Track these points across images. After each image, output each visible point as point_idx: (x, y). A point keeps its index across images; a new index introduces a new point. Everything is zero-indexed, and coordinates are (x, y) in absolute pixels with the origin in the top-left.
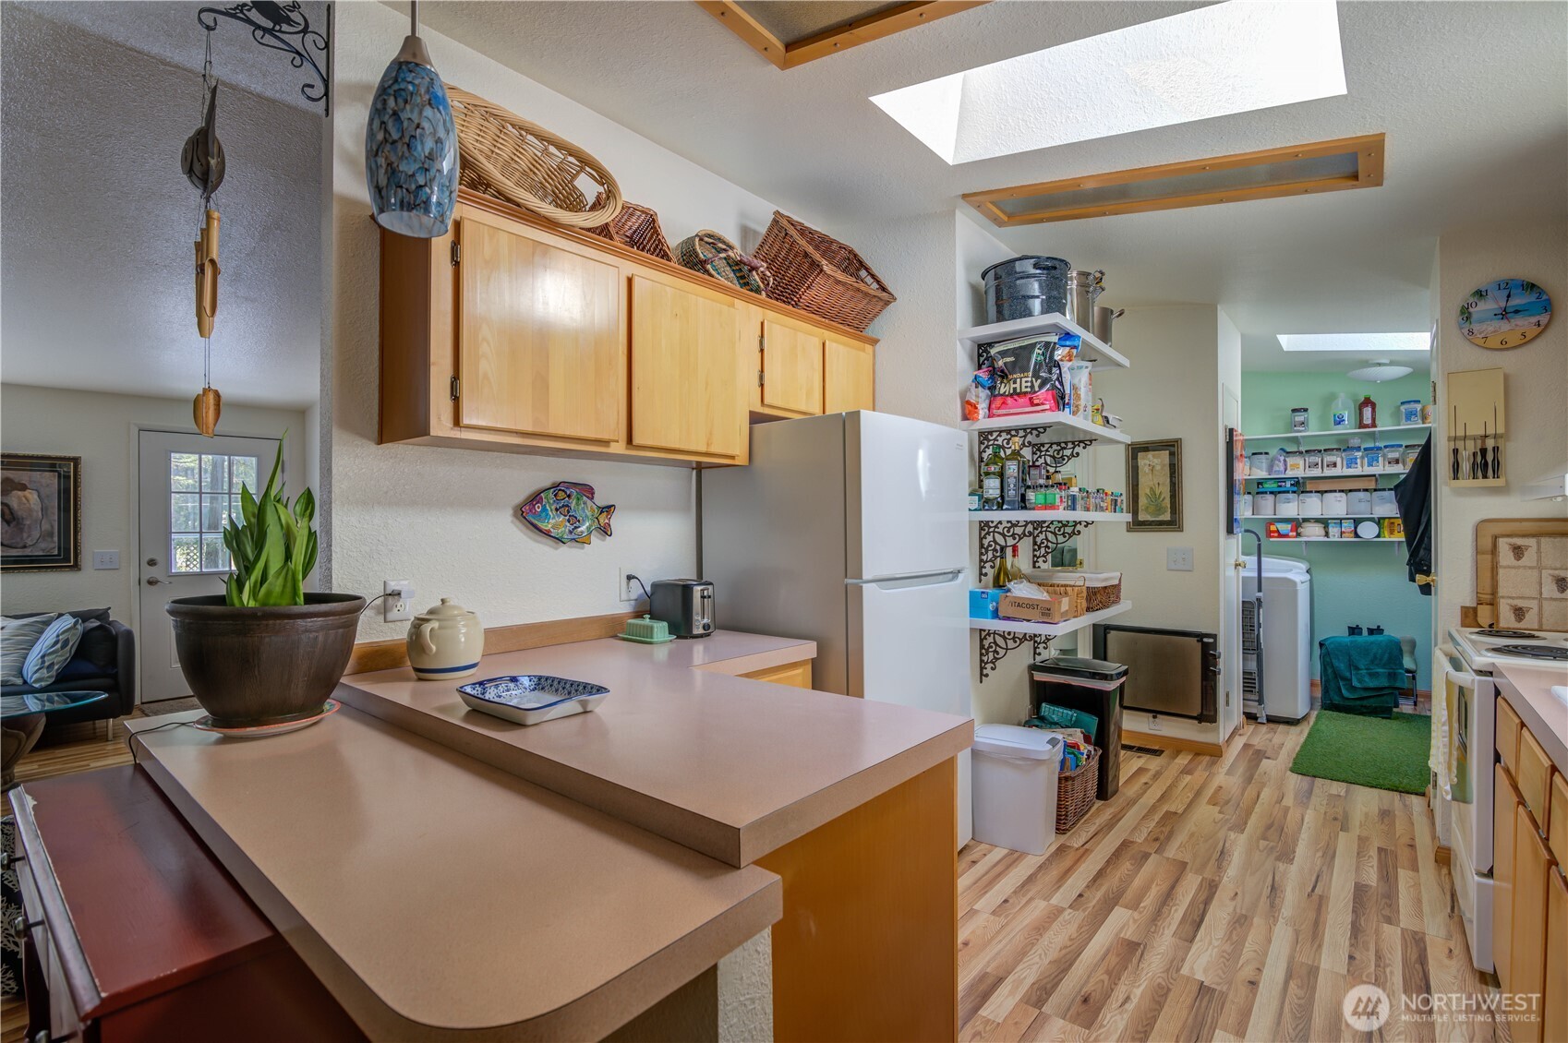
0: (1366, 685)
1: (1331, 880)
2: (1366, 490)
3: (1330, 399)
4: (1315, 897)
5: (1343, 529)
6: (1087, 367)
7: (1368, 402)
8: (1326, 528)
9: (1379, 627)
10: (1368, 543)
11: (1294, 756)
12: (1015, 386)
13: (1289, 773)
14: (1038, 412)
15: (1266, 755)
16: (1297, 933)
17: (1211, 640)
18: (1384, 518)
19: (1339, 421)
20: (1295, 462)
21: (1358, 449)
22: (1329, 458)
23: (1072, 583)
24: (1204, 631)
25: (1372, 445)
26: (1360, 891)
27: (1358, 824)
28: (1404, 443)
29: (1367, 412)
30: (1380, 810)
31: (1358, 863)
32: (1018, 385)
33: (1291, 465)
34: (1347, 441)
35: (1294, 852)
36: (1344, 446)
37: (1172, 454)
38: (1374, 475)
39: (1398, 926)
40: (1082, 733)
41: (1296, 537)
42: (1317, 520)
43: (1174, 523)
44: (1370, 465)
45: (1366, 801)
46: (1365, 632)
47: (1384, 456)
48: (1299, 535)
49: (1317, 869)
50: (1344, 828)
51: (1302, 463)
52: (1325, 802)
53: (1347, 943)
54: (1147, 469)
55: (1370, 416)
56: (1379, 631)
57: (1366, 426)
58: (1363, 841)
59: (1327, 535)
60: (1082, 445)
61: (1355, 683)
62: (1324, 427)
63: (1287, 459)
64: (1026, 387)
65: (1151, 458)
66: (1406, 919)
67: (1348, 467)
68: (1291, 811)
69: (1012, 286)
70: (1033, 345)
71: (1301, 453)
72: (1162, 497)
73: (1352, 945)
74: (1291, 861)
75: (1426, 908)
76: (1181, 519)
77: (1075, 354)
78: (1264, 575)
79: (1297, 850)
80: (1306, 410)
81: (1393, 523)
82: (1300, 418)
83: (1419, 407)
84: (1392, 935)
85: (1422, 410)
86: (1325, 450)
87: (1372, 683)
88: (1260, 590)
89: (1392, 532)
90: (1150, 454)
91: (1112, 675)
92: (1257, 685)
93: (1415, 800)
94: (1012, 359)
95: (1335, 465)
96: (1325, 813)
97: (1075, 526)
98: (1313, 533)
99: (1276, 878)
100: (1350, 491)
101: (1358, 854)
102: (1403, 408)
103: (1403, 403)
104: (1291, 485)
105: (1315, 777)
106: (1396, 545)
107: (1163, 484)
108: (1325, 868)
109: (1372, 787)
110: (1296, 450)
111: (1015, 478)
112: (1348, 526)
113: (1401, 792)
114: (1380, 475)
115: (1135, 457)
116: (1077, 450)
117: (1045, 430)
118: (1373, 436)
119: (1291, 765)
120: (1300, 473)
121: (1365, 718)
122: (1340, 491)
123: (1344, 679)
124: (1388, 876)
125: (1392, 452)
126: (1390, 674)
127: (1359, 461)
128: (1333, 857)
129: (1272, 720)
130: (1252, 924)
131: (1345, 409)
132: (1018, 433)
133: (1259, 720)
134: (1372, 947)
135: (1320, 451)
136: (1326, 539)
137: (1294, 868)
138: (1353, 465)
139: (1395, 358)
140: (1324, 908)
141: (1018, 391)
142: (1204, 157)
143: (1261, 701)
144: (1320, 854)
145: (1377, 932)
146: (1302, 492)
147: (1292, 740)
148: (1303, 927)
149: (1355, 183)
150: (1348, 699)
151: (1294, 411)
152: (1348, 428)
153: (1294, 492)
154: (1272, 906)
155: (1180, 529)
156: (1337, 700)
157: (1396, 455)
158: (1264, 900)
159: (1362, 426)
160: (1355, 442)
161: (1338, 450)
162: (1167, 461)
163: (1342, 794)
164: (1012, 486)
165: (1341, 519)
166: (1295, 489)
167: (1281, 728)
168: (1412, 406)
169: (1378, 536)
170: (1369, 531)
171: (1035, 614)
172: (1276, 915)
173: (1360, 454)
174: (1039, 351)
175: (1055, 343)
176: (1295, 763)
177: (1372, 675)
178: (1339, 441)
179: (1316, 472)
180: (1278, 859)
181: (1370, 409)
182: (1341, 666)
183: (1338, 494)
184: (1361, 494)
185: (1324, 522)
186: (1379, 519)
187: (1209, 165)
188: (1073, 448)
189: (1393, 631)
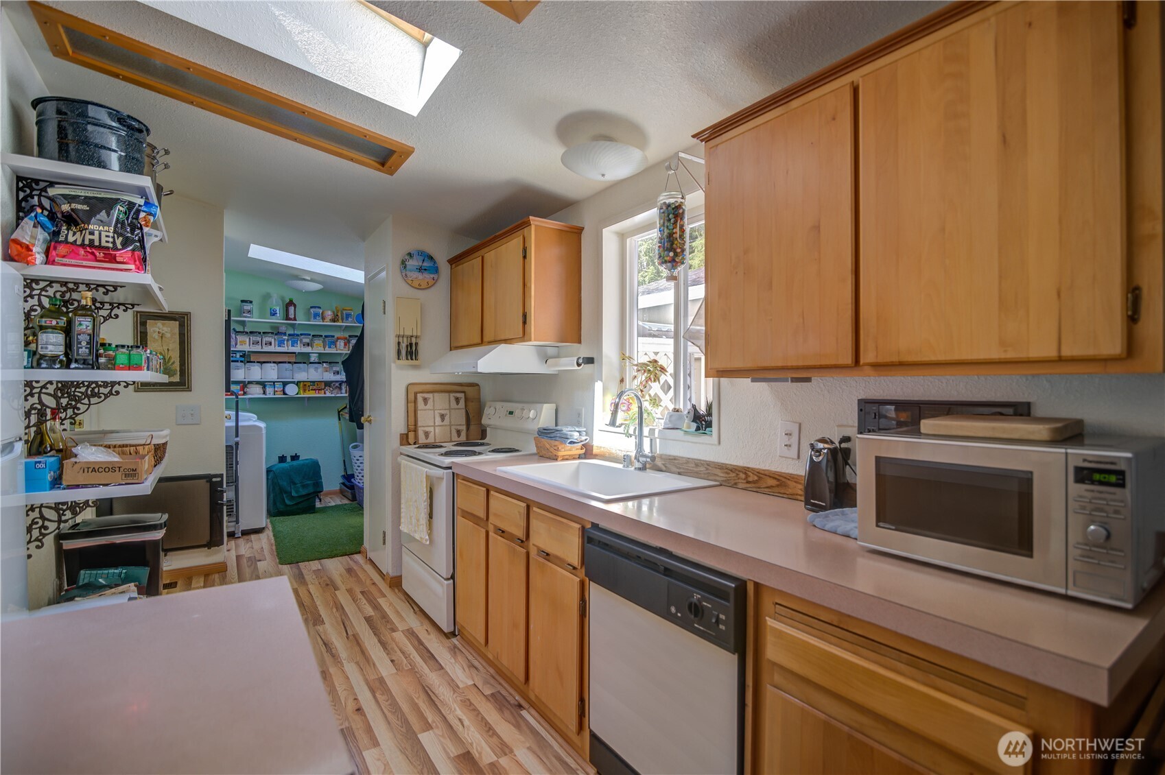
0: (300, 494)
1: (351, 622)
2: (289, 363)
3: (267, 297)
4: (351, 638)
5: (276, 389)
6: (156, 236)
7: (291, 303)
8: (264, 387)
9: (296, 454)
10: (292, 399)
11: (275, 553)
12: (91, 237)
13: (280, 566)
14: (121, 270)
15: (257, 559)
16: (357, 663)
17: (219, 479)
18: (300, 382)
19: (273, 314)
20: (243, 339)
21: (285, 334)
22: (266, 339)
23: (143, 442)
24: (213, 472)
25: (293, 333)
26: (368, 620)
27: (341, 583)
28: (312, 334)
29: (291, 309)
30: (345, 569)
31: (357, 605)
32: (96, 237)
33: (240, 342)
34: (278, 328)
35: (321, 616)
36: (276, 332)
37: (182, 326)
38: (295, 353)
39: (398, 630)
40: (135, 586)
41: (243, 395)
42: (258, 383)
43: (183, 384)
44: (293, 346)
45: (335, 566)
46: (289, 459)
47: (301, 341)
48: (245, 393)
49: (340, 619)
50: (336, 588)
51: (248, 340)
52: (314, 577)
53: (385, 655)
54: (156, 336)
55: (293, 313)
56: (295, 457)
57: (290, 319)
58: (350, 591)
59: (264, 393)
60: (122, 308)
61: (294, 494)
62: (262, 315)
63: (237, 337)
64: (107, 242)
65: (161, 326)
66: (401, 626)
67: (279, 346)
68: (299, 590)
69: (80, 130)
70: (117, 201)
71: (247, 333)
72: (172, 361)
73: (388, 654)
74: (323, 622)
75: (403, 614)
76: (189, 381)
77: (152, 221)
78: (240, 424)
79: (321, 613)
80: (251, 302)
81: (305, 385)
82: (247, 307)
83: (321, 311)
84: (399, 636)
85: (322, 313)
86: (263, 333)
87: (303, 492)
88: (237, 436)
89: (304, 391)
90: (159, 323)
91: (161, 524)
92: (235, 510)
93: (358, 557)
94: (85, 207)
95: (270, 344)
96: (319, 583)
97: (112, 387)
98: (255, 392)
99: (323, 637)
100: (280, 362)
101: (353, 600)
102: (312, 310)
103: (312, 307)
104: (241, 356)
105: (298, 563)
106: (306, 400)
107: (172, 350)
108: (344, 618)
109: (332, 558)
110: (242, 330)
111: (89, 335)
112: (279, 387)
113: (348, 555)
114: (299, 353)
115: (144, 324)
116: (116, 311)
117: (116, 290)
118: (293, 326)
119: (278, 560)
120: (246, 348)
121: (300, 516)
122: (274, 362)
123: (286, 492)
124: (376, 607)
125: (306, 338)
126: (314, 484)
127: (285, 342)
128: (343, 608)
129: (246, 533)
130: (331, 675)
131: (277, 306)
132: (78, 288)
133: (236, 536)
134: (396, 648)
135: (260, 333)
136: (264, 396)
137: (327, 626)
138: (282, 345)
139: (315, 277)
140: (360, 641)
141: (97, 243)
142: (306, 105)
143: (237, 522)
144: (335, 610)
145: (393, 640)
146: (248, 362)
147: (264, 542)
148: (358, 658)
149: (381, 167)
150: (290, 506)
151: (242, 301)
152: (278, 320)
153: (242, 362)
154: (333, 656)
155: (189, 389)
156: (281, 507)
157: (307, 340)
158: (327, 656)
159: (287, 318)
160: (283, 329)
161: (272, 333)
162: (177, 331)
163: (320, 568)
164: (84, 344)
165: (274, 382)
166: (243, 359)
167: (253, 537)
168: (317, 310)
169: (297, 394)
170: (292, 390)
171: (118, 476)
172: (339, 660)
173: (286, 338)
174: (121, 209)
175: (140, 206)
176: (280, 559)
177: (304, 486)
178: (272, 327)
179: (258, 348)
180: (315, 625)
181: (293, 308)
182: (284, 484)
183: (272, 365)
184: (287, 365)
185: (263, 384)
186: (298, 382)
187: (307, 111)
188: (112, 310)
189: (305, 456)
